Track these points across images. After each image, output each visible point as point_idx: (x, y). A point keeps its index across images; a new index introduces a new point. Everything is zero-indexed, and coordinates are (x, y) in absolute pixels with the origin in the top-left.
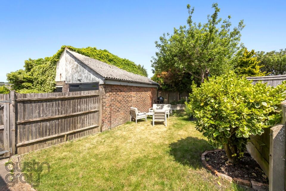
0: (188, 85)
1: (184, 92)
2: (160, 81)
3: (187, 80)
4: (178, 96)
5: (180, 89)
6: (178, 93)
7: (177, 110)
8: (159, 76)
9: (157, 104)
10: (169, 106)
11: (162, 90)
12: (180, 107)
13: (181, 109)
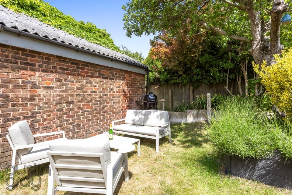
0: (211, 69)
1: (204, 85)
2: (156, 65)
3: (210, 58)
4: (191, 93)
5: (195, 79)
6: (191, 88)
7: (186, 124)
8: (155, 58)
9: (135, 110)
10: (161, 116)
11: (160, 83)
12: (194, 117)
13: (197, 120)
